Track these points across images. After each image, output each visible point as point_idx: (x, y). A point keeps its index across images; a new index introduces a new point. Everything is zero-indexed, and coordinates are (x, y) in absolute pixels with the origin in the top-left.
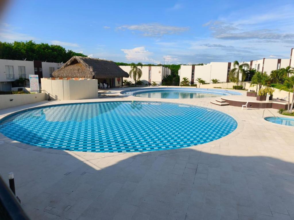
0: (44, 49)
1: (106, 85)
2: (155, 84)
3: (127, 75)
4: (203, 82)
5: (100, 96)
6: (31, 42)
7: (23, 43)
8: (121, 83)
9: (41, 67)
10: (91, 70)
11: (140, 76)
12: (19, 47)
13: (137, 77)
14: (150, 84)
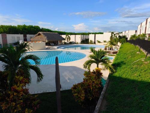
0: (30, 28)
1: (53, 44)
2: (77, 43)
3: (64, 39)
4: (99, 42)
5: (47, 49)
6: (24, 25)
7: (21, 26)
8: (61, 43)
9: (26, 37)
10: (46, 38)
11: (70, 40)
12: (20, 28)
13: (68, 40)
14: (75, 43)
